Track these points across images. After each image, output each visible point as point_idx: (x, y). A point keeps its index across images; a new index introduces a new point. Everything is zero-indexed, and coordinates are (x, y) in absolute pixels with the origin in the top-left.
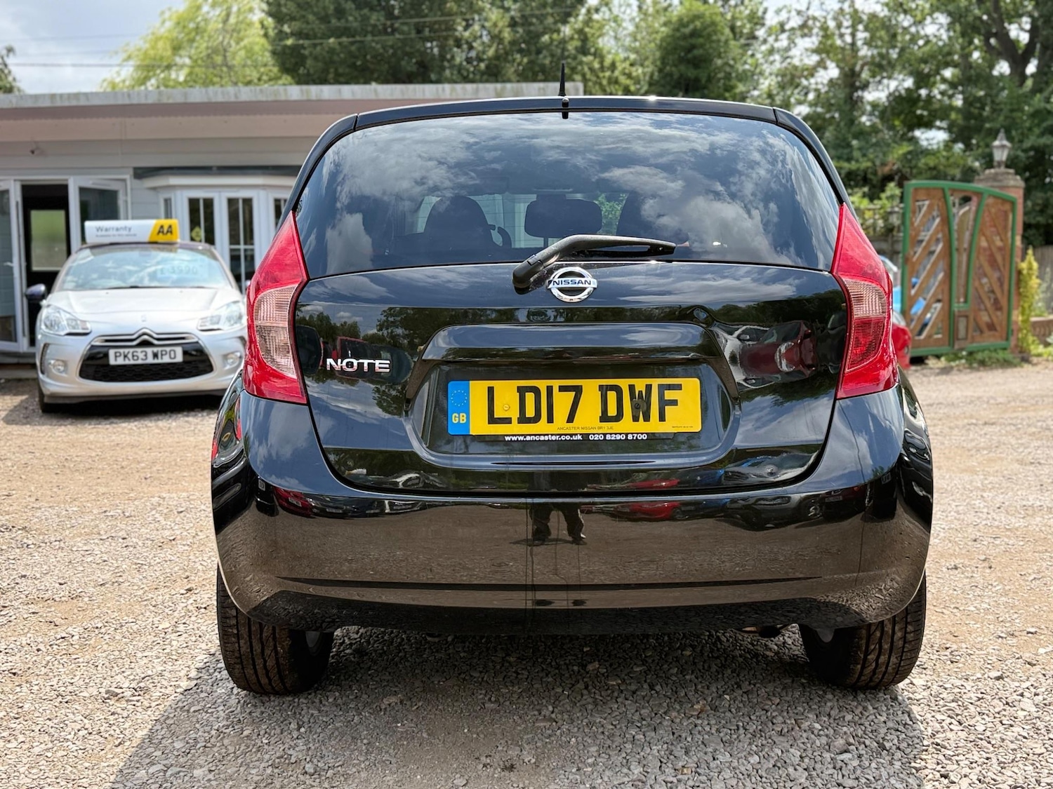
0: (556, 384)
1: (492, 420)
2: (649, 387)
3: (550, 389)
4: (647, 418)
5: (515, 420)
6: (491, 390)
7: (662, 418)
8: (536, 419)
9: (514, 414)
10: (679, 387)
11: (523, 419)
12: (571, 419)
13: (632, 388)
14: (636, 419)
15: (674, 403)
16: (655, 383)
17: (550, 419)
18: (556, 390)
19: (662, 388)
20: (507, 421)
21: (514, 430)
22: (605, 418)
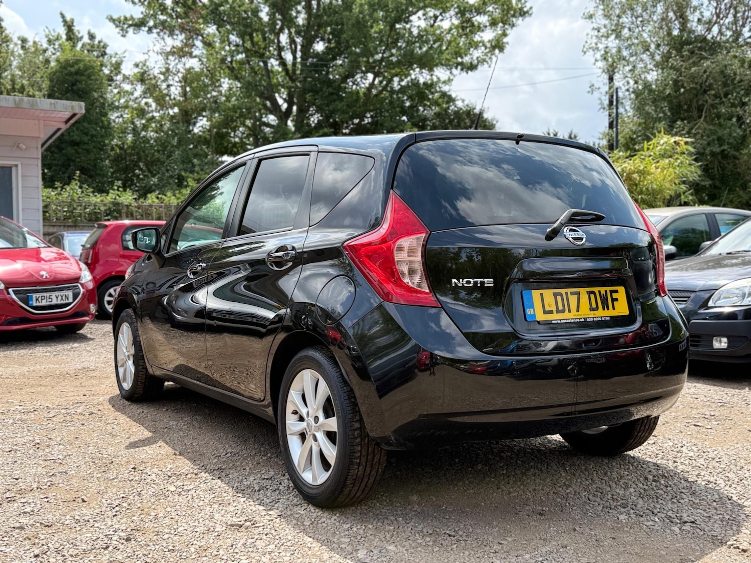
0: (569, 290)
1: (545, 312)
2: (606, 291)
3: (566, 293)
4: (608, 309)
5: (555, 312)
6: (542, 295)
7: (614, 308)
8: (563, 311)
9: (554, 309)
10: (616, 291)
11: (558, 311)
12: (578, 310)
13: (599, 292)
14: (604, 309)
15: (616, 300)
16: (608, 289)
17: (570, 311)
18: (569, 294)
19: (612, 292)
20: (551, 312)
21: (555, 317)
22: (592, 309)
